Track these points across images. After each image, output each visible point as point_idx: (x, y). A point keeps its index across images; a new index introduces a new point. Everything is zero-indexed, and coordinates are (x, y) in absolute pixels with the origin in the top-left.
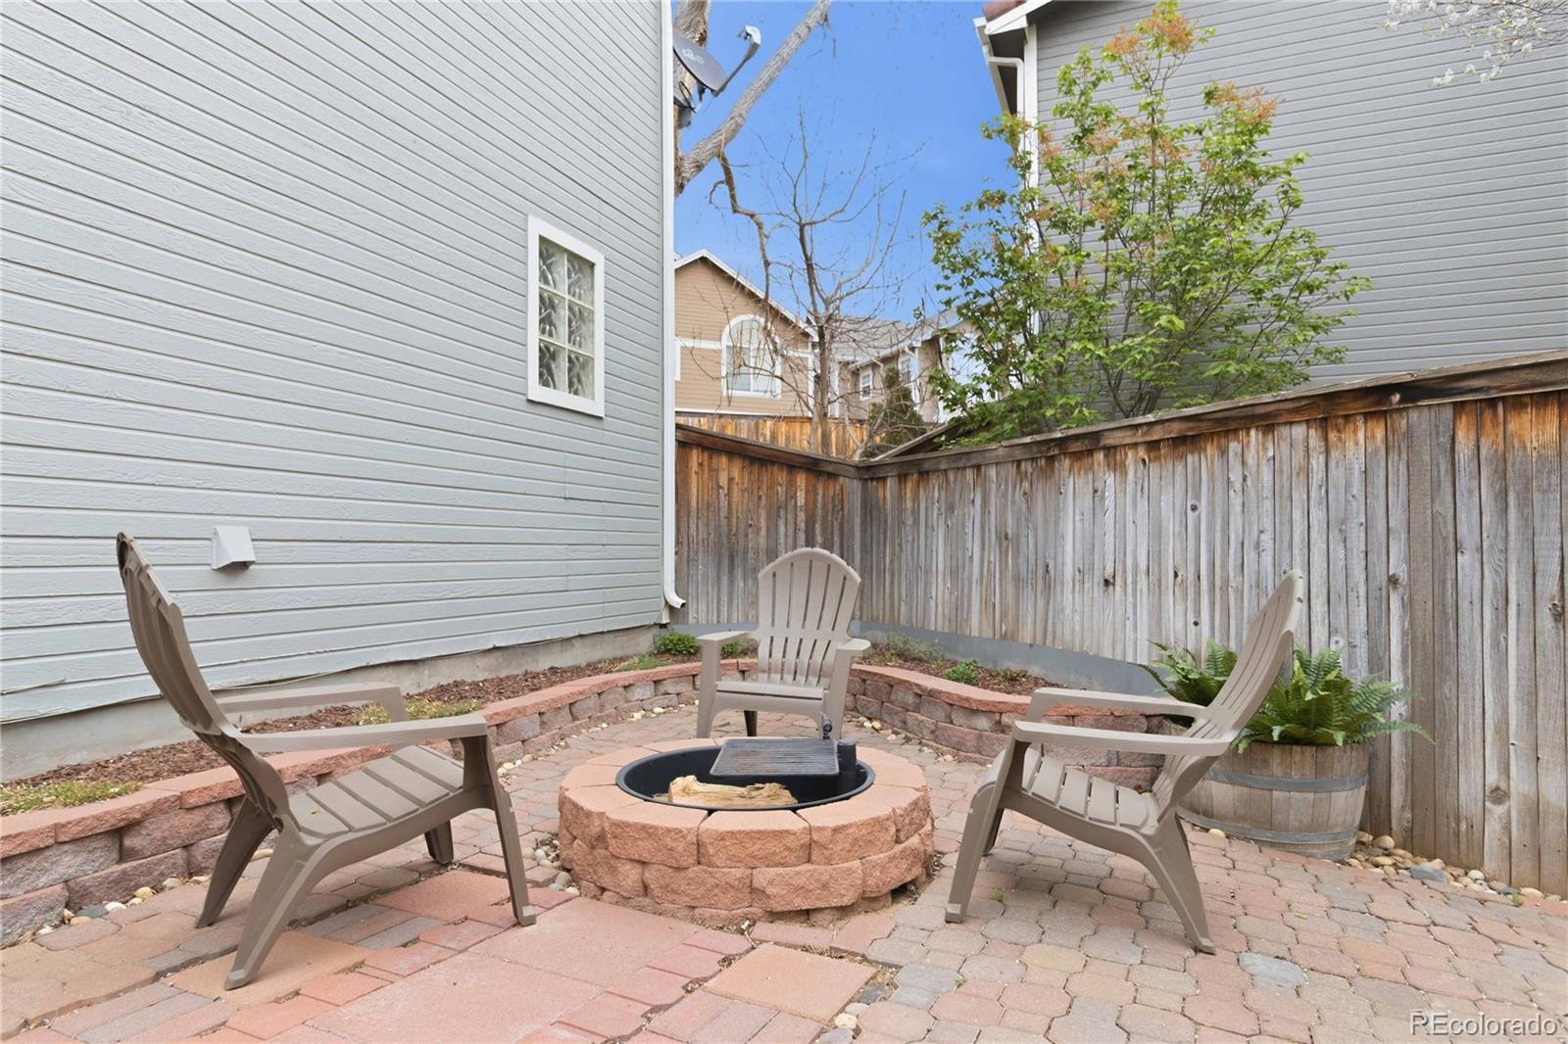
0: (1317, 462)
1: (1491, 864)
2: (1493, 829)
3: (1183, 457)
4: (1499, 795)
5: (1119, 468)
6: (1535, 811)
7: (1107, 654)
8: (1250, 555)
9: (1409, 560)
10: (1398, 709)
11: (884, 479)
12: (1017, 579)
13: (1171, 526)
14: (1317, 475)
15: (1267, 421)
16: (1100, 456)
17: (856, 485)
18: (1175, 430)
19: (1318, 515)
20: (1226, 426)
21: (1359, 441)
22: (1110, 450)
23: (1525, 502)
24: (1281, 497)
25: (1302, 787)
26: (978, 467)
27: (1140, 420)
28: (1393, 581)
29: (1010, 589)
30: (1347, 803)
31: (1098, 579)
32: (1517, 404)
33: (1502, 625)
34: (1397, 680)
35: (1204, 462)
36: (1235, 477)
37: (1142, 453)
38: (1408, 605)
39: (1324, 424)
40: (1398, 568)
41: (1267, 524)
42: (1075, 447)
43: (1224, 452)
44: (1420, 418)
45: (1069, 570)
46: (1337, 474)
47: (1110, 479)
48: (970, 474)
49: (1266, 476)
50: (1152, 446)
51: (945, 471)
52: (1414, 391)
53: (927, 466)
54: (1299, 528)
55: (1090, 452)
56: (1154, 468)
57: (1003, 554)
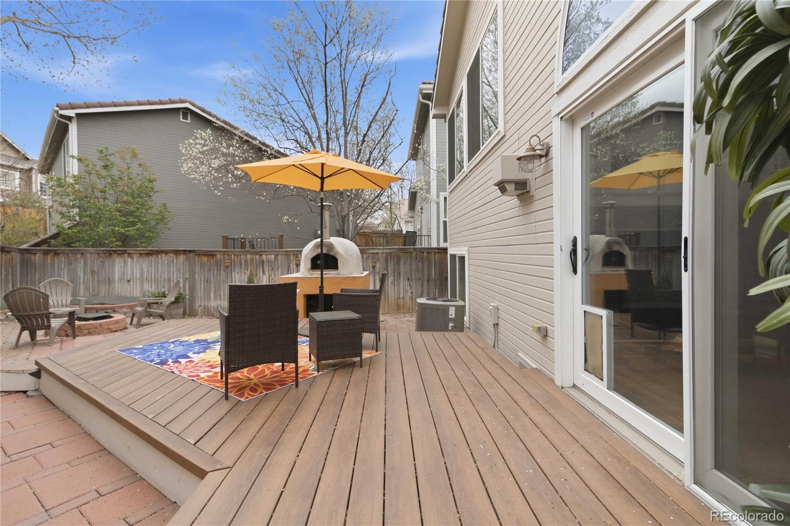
0: (175, 260)
1: (199, 315)
2: (200, 310)
3: (148, 257)
4: (200, 306)
5: (132, 258)
6: (204, 306)
7: (129, 296)
8: (163, 275)
9: (189, 275)
10: (187, 297)
12: (99, 282)
13: (145, 270)
14: (175, 262)
15: (166, 252)
16: (126, 255)
18: (147, 252)
19: (175, 268)
20: (158, 252)
21: (182, 258)
22: (128, 254)
23: (204, 268)
24: (169, 266)
25: (176, 309)
26: (82, 254)
27: (138, 249)
28: (187, 278)
29: (96, 284)
30: (181, 311)
31: (126, 280)
32: (203, 255)
33: (201, 284)
34: (187, 292)
35: (153, 258)
36: (160, 261)
37: (138, 255)
38: (189, 282)
39: (176, 254)
40: (187, 276)
41: (166, 270)
42: (119, 252)
43: (157, 257)
44: (191, 255)
45: (117, 279)
46: (178, 262)
47: (129, 260)
48: (79, 256)
49: (166, 262)
50: (141, 254)
51: (68, 254)
52: (190, 251)
53: (59, 252)
54: (172, 270)
55: (123, 254)
56: (141, 259)
57: (93, 276)
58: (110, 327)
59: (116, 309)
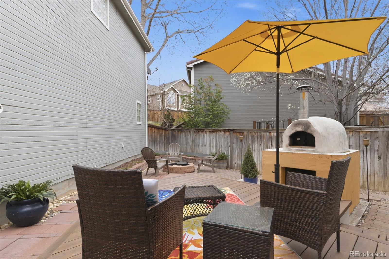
0: (224, 135)
1: (235, 168)
2: (235, 165)
3: (213, 133)
4: (236, 163)
5: (206, 134)
6: (238, 164)
7: (205, 153)
8: (219, 143)
9: (230, 144)
10: (229, 157)
11: (175, 131)
12: (195, 145)
13: (212, 140)
14: (224, 137)
15: (220, 131)
16: (204, 132)
17: (171, 132)
18: (212, 131)
19: (224, 140)
20: (217, 131)
21: (227, 134)
22: (205, 131)
23: (237, 140)
24: (221, 138)
25: (222, 164)
26: (189, 131)
27: (209, 129)
28: (229, 146)
29: (194, 146)
30: (225, 165)
31: (204, 145)
32: (237, 132)
33: (236, 150)
34: (229, 155)
35: (215, 134)
36: (217, 136)
37: (209, 132)
38: (230, 148)
39: (225, 132)
40: (230, 145)
41: (220, 140)
42: (202, 131)
43: (216, 133)
44: (231, 132)
45: (201, 144)
46: (226, 137)
47: (205, 135)
48: (188, 132)
49: (220, 136)
50: (210, 132)
51: (185, 131)
52: (231, 130)
53: (182, 130)
54: (223, 141)
55: (203, 131)
56: (210, 134)
57: (193, 142)
58: (185, 170)
59: (196, 160)
